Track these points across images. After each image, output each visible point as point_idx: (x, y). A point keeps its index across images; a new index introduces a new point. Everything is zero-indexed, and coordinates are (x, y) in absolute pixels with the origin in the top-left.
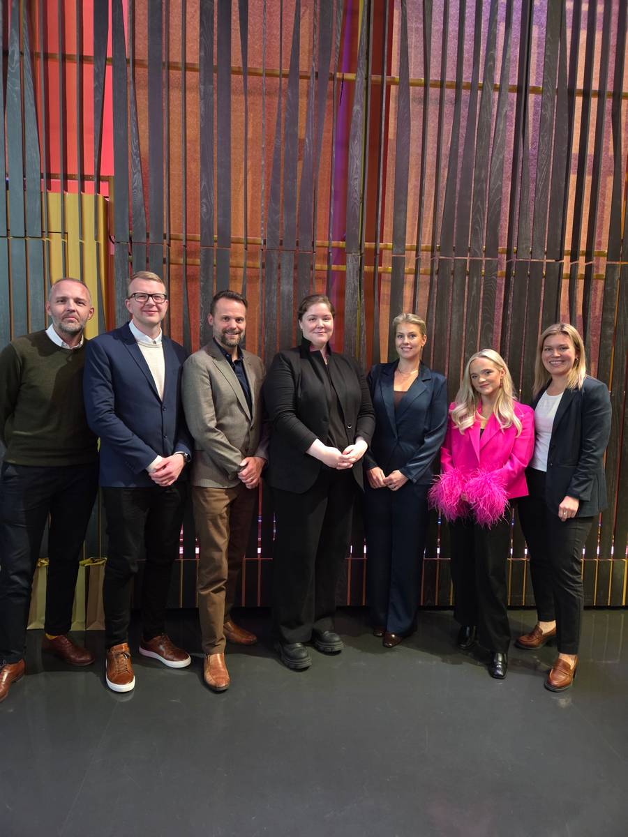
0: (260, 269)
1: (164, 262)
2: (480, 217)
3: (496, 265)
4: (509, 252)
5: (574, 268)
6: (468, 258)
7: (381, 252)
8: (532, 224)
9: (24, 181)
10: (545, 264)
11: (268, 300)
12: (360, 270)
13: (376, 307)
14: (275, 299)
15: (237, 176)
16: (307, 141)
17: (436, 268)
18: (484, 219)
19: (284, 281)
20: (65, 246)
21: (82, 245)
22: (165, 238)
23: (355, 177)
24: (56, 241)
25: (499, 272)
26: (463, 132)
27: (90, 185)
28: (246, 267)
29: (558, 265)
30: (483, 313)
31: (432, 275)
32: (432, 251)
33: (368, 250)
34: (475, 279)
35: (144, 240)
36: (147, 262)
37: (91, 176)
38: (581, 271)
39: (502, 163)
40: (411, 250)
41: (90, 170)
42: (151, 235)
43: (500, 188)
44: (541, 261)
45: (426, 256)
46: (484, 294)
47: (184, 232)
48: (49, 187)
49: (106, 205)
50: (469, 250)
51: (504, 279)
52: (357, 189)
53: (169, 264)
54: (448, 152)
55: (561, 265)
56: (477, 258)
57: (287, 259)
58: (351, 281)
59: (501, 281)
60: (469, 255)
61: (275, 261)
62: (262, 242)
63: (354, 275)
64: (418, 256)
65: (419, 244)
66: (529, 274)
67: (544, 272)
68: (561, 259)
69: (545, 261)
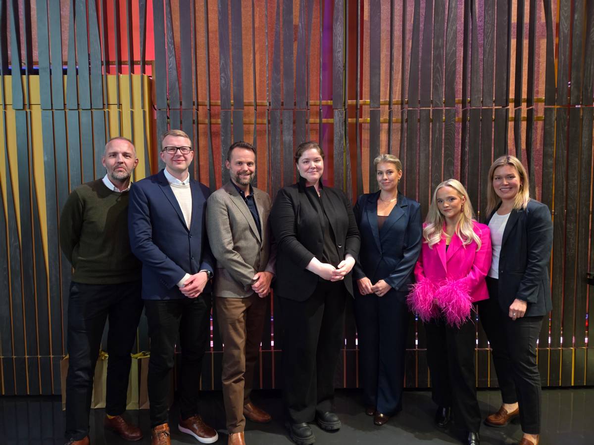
0: (267, 125)
1: (194, 123)
2: (440, 76)
3: (454, 112)
4: (464, 102)
5: (518, 113)
6: (431, 109)
7: (361, 106)
8: (481, 80)
9: (90, 68)
10: (494, 110)
11: (274, 148)
12: (345, 122)
13: (359, 150)
14: (279, 147)
15: (247, 56)
16: (300, 25)
17: (405, 117)
18: (443, 78)
19: (285, 133)
20: (120, 114)
21: (132, 113)
22: (194, 105)
23: (339, 50)
24: (114, 111)
25: (457, 118)
26: (422, 12)
27: (137, 68)
28: (256, 123)
29: (504, 111)
30: (445, 151)
31: (402, 122)
32: (402, 104)
33: (351, 106)
34: (438, 124)
35: (178, 106)
36: (181, 123)
37: (139, 61)
38: (524, 114)
39: (455, 33)
40: (385, 104)
41: (137, 57)
42: (183, 103)
43: (455, 53)
44: (490, 108)
45: (396, 108)
46: (445, 136)
47: (208, 99)
48: (108, 71)
49: (151, 83)
50: (432, 102)
51: (461, 124)
52: (340, 59)
53: (198, 124)
54: (411, 28)
55: (507, 110)
56: (439, 108)
57: (287, 116)
58: (338, 131)
59: (458, 125)
60: (431, 106)
61: (278, 118)
62: (268, 104)
63: (340, 125)
64: (391, 108)
65: (391, 99)
66: (481, 119)
67: (494, 116)
68: (507, 105)
69: (493, 107)
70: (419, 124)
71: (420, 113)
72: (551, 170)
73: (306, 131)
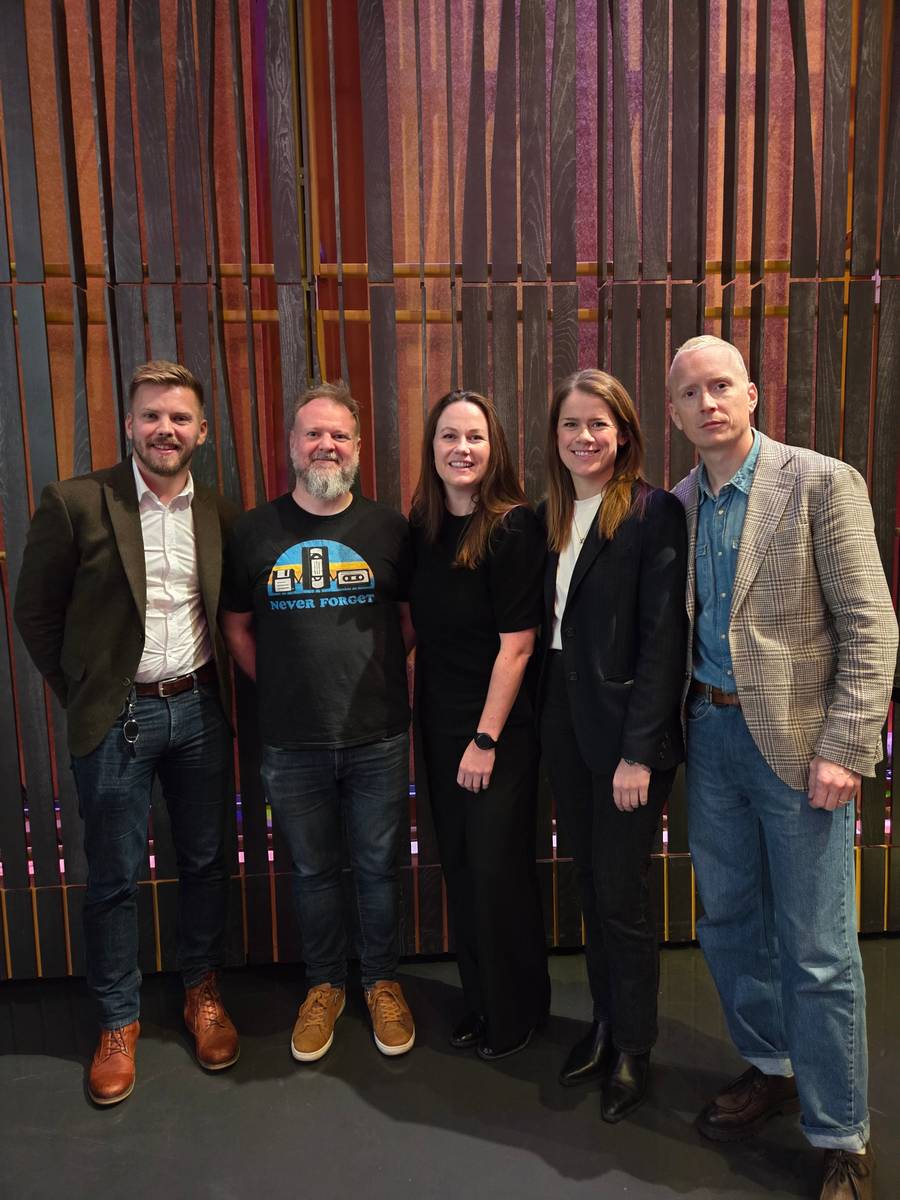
2: (537, 203)
3: (572, 294)
4: (600, 270)
5: (729, 296)
6: (519, 285)
10: (669, 288)
12: (309, 318)
18: (545, 208)
19: (157, 344)
23: (282, 131)
29: (694, 291)
34: (535, 326)
38: (743, 300)
39: (573, 91)
40: (410, 275)
44: (661, 283)
46: (554, 354)
50: (521, 269)
51: (594, 325)
52: (288, 154)
55: (701, 291)
56: (538, 284)
57: (160, 301)
58: (291, 340)
59: (592, 329)
60: (519, 279)
61: (137, 305)
62: (107, 269)
63: (295, 325)
64: (422, 284)
65: (422, 261)
66: (639, 311)
67: (668, 305)
68: (699, 277)
69: (668, 282)
70: (490, 325)
71: (492, 296)
72: (806, 434)
73: (211, 339)
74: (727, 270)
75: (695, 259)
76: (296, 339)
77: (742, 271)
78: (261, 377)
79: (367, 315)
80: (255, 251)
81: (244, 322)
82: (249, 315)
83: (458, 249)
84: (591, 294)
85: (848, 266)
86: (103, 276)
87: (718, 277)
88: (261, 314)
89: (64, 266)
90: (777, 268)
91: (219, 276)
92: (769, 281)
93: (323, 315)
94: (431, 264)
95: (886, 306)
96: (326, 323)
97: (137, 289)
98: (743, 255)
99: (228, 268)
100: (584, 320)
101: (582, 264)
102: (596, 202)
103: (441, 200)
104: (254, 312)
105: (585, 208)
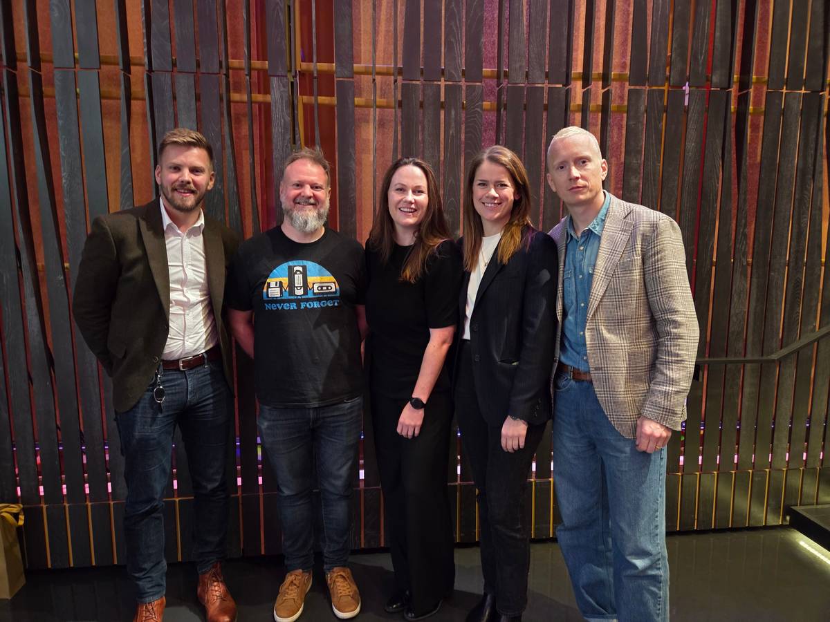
2: (456, 25)
4: (499, 76)
5: (587, 96)
6: (442, 83)
10: (546, 91)
12: (292, 101)
18: (461, 30)
19: (182, 117)
29: (563, 92)
30: (466, 160)
32: (394, 74)
34: (453, 113)
38: (597, 100)
40: (366, 73)
44: (541, 86)
46: (466, 134)
50: (444, 72)
51: (494, 114)
56: (455, 83)
57: (184, 84)
58: (280, 116)
59: (492, 117)
60: (442, 79)
61: (168, 88)
62: (146, 60)
63: (282, 106)
64: (374, 80)
65: (374, 64)
66: (525, 105)
67: (546, 102)
68: (567, 83)
69: (546, 86)
70: (421, 111)
71: (423, 91)
72: (636, 194)
73: (222, 114)
74: (586, 78)
75: (564, 70)
76: (283, 116)
77: (597, 80)
78: (257, 142)
79: (334, 100)
80: (254, 52)
81: (246, 103)
82: (250, 97)
83: (400, 56)
84: (492, 92)
85: (668, 79)
86: (142, 65)
87: (579, 84)
88: (259, 97)
89: (114, 57)
90: (620, 78)
91: (228, 68)
92: (614, 87)
93: (303, 99)
94: (380, 66)
95: (692, 108)
96: (305, 105)
97: (168, 76)
98: (598, 69)
99: (234, 63)
100: (487, 110)
101: (486, 71)
102: (496, 27)
103: (388, 20)
104: (253, 95)
105: (489, 31)
